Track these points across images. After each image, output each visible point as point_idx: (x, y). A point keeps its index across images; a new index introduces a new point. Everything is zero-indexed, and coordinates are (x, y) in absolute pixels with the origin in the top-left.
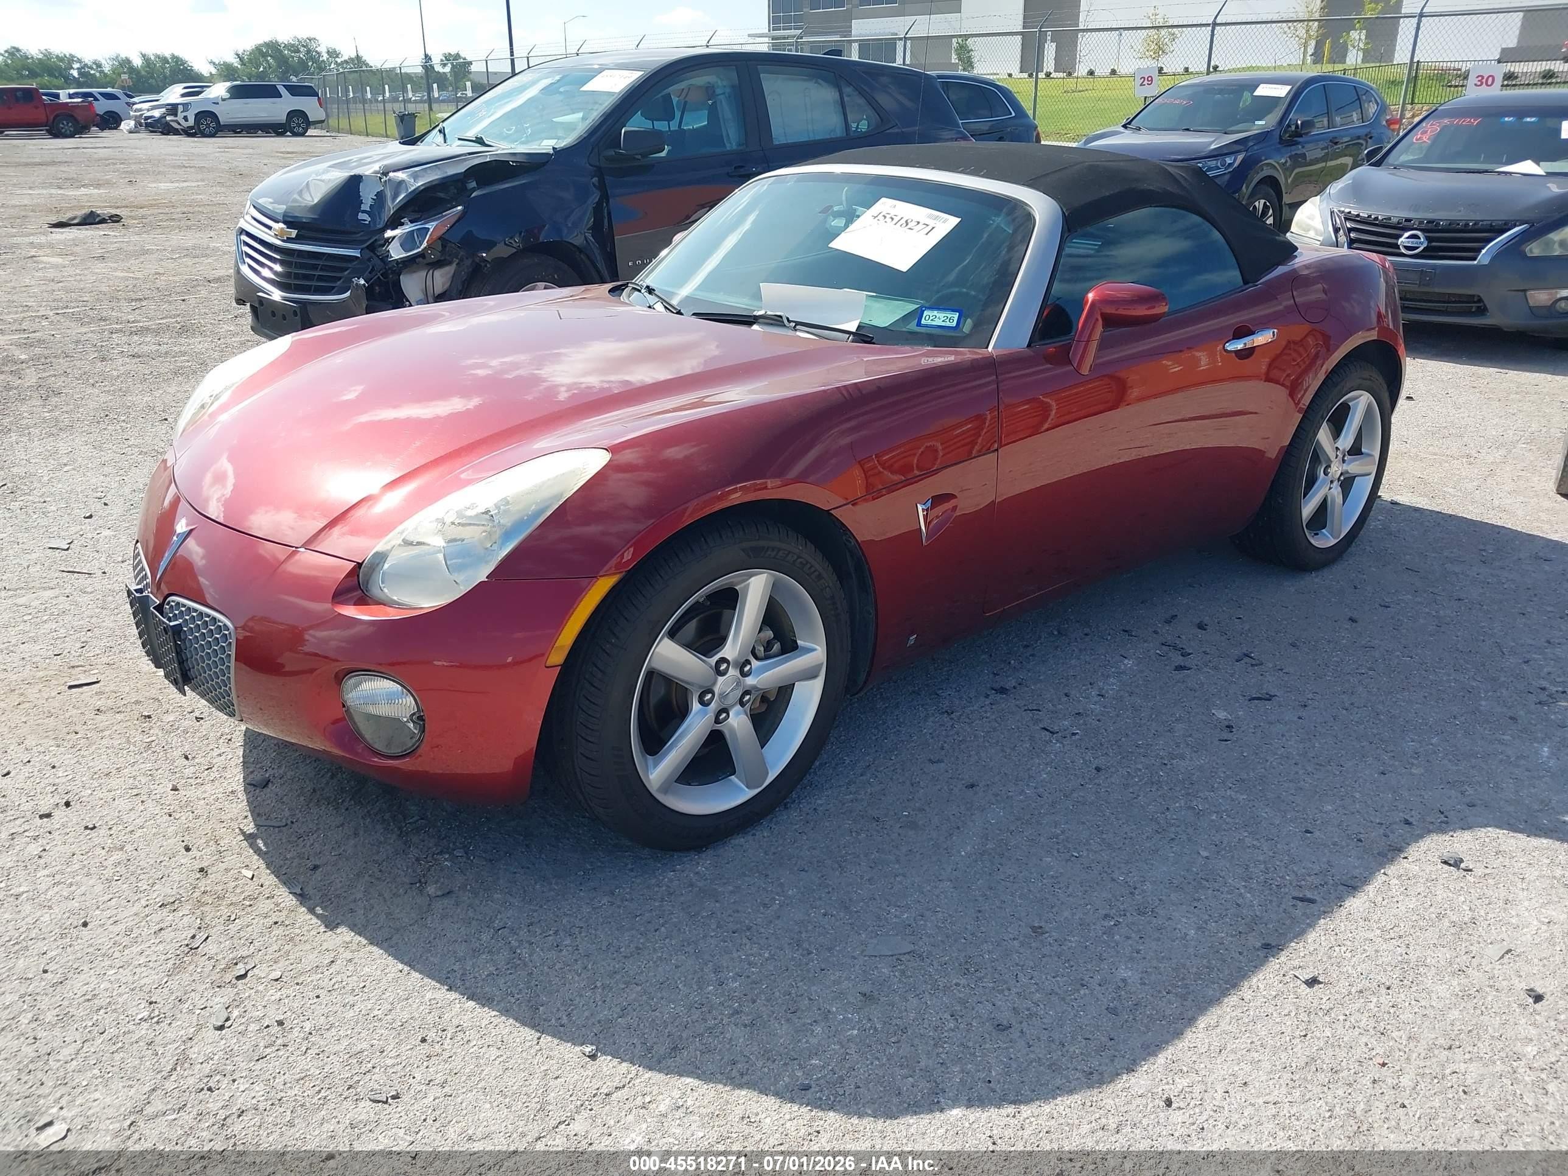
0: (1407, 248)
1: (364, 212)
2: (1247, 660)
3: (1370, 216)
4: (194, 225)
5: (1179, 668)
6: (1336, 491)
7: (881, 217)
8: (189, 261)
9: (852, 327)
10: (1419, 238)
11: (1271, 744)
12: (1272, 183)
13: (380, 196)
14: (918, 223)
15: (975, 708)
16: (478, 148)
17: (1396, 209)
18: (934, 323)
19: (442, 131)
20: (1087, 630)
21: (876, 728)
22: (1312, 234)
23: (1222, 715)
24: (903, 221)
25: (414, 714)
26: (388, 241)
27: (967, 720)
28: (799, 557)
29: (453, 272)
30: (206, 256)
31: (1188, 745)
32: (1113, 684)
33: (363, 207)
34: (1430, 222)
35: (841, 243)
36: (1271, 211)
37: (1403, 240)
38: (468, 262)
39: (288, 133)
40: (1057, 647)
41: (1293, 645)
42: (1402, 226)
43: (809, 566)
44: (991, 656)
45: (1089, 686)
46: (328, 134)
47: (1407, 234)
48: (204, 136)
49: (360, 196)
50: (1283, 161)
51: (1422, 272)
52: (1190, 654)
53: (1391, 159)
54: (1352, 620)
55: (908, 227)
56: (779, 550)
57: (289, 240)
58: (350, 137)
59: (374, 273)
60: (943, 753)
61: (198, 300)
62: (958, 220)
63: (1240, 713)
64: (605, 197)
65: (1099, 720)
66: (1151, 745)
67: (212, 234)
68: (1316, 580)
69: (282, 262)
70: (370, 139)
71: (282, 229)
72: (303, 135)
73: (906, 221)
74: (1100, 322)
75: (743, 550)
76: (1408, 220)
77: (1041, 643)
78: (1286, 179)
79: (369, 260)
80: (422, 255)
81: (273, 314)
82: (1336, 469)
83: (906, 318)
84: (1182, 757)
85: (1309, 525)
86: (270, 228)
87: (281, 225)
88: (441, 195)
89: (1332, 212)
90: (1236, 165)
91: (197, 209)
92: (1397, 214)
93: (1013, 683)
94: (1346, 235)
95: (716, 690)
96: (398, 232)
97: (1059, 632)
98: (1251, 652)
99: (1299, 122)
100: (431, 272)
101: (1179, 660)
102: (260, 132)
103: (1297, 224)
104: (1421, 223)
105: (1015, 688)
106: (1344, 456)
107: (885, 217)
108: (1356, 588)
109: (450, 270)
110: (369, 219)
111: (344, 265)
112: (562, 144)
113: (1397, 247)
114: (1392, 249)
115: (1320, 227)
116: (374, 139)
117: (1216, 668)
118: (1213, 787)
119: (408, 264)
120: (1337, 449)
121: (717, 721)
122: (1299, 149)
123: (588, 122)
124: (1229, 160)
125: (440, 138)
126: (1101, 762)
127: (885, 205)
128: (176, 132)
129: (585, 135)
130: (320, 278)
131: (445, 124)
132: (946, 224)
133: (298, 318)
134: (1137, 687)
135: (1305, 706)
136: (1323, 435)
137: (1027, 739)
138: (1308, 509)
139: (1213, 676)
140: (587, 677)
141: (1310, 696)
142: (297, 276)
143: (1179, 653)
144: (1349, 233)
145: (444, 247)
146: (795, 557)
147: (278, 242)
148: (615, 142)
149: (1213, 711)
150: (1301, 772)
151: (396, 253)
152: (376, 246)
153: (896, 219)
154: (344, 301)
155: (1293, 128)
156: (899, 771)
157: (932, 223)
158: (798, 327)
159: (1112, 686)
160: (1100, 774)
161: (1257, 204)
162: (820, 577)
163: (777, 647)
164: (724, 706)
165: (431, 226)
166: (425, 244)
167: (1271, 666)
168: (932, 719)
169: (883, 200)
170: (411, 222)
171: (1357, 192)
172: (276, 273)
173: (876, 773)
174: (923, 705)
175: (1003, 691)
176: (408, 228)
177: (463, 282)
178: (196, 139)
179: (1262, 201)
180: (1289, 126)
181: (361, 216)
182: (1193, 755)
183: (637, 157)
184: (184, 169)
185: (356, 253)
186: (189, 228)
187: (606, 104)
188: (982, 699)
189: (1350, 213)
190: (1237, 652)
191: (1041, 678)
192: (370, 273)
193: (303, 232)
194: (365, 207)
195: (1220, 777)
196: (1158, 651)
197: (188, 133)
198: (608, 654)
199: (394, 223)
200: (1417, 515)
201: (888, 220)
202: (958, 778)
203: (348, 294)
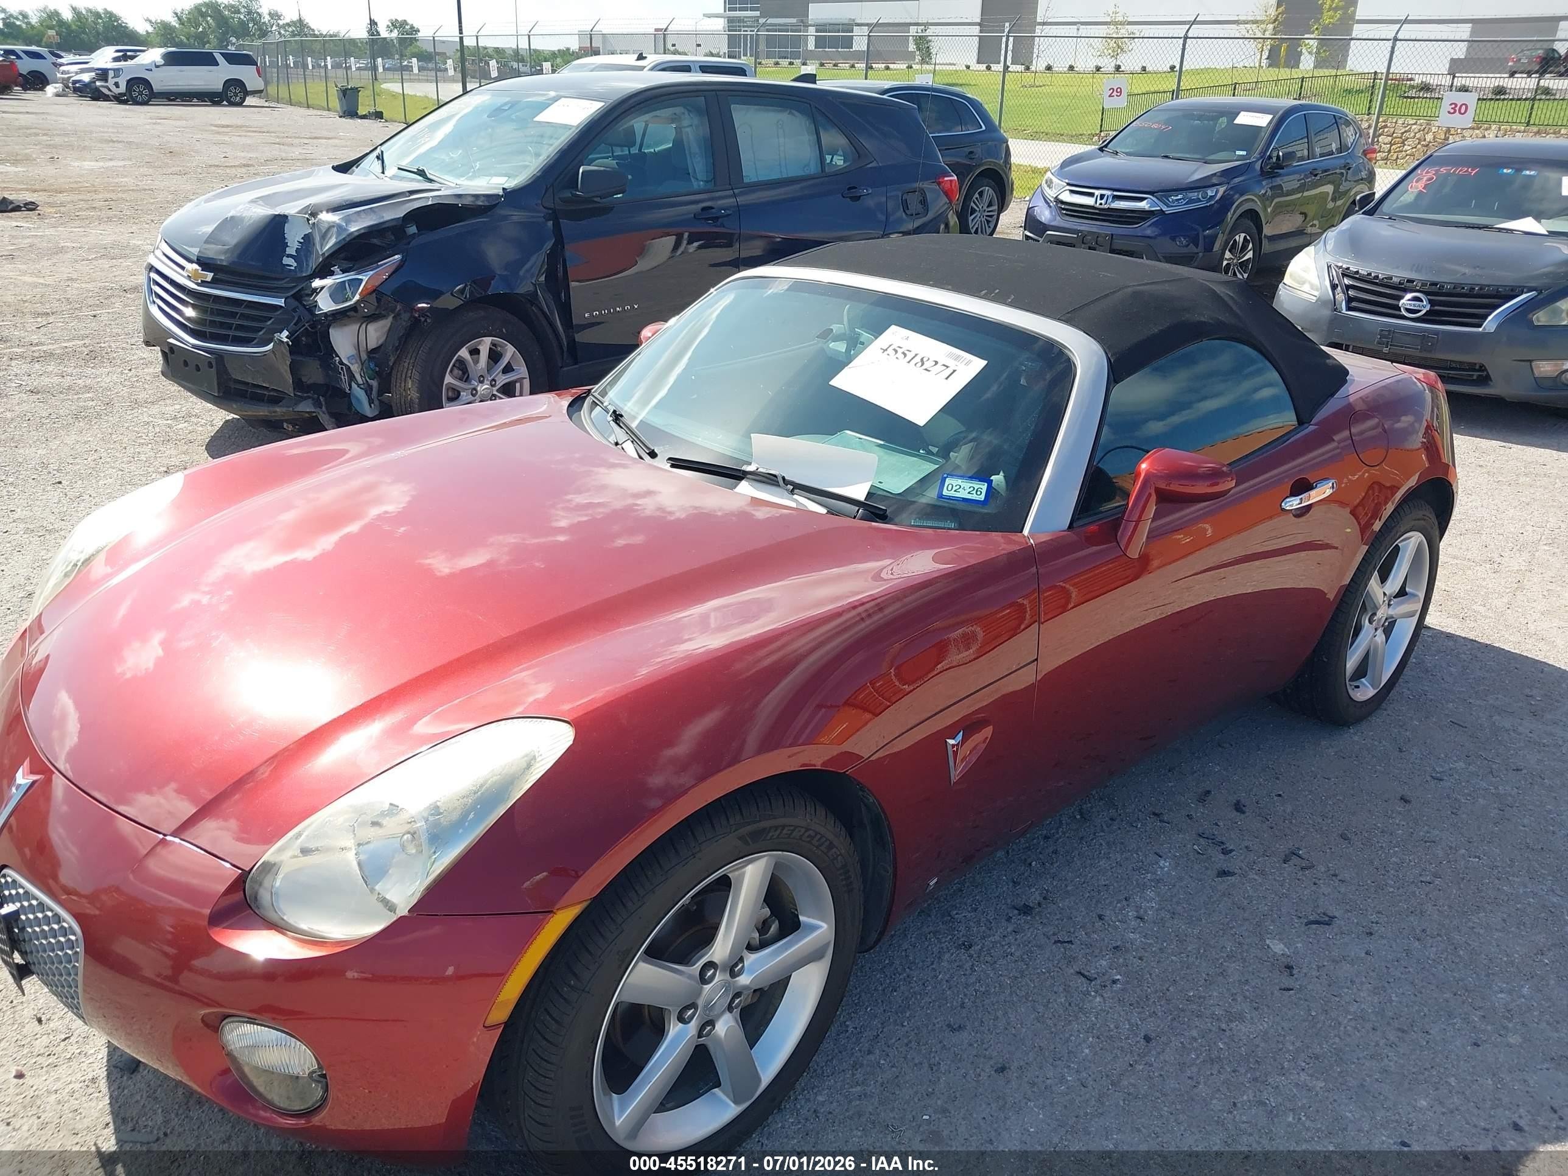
0: (1408, 310)
1: (289, 256)
2: (1295, 860)
3: (1370, 274)
4: (115, 216)
5: (1223, 873)
6: (1380, 637)
7: (890, 351)
8: (105, 264)
9: (859, 492)
10: (1422, 301)
11: (1339, 996)
12: (1252, 215)
13: (308, 238)
14: (936, 363)
15: (997, 938)
16: (419, 184)
17: (1397, 267)
18: (957, 495)
19: (380, 158)
20: (1112, 812)
21: (882, 971)
22: (1306, 288)
23: (1278, 947)
24: (918, 359)
25: (314, 1072)
26: (316, 291)
27: (989, 959)
28: (807, 830)
29: (389, 326)
30: (125, 257)
31: (1245, 997)
32: (1152, 899)
33: (289, 251)
34: (1434, 284)
35: (843, 381)
36: (1251, 245)
37: (1406, 300)
38: (406, 316)
39: (225, 103)
40: (1082, 838)
41: (1344, 837)
42: (1403, 287)
43: (819, 836)
44: (1008, 852)
45: (1124, 903)
46: (267, 104)
47: (1409, 296)
48: (137, 103)
49: (285, 238)
50: (1263, 192)
51: (1424, 336)
52: (1231, 851)
53: (1386, 207)
54: (1404, 800)
55: (924, 367)
56: (783, 827)
57: (204, 283)
58: (290, 108)
59: (300, 325)
60: (964, 1012)
61: (110, 316)
62: (984, 363)
63: (1299, 945)
64: (560, 243)
65: (1141, 958)
66: (1204, 998)
67: (134, 228)
68: (1356, 738)
69: (194, 306)
70: (311, 112)
71: (196, 270)
72: (240, 104)
73: (922, 360)
74: (1154, 498)
75: (740, 838)
76: (1410, 281)
77: (1064, 833)
78: (1265, 209)
79: (294, 310)
80: (354, 308)
81: (186, 364)
82: (1382, 614)
83: (924, 481)
84: (1241, 1017)
85: (1352, 679)
86: (183, 268)
87: (195, 266)
88: (375, 241)
89: (1329, 267)
90: (1218, 197)
91: (120, 195)
92: (1398, 274)
93: (1038, 898)
94: (1344, 293)
95: (701, 1002)
96: (328, 282)
97: (1082, 817)
98: (1299, 849)
99: (1281, 154)
100: (364, 326)
101: (1219, 860)
102: (195, 100)
103: (1291, 275)
104: (1424, 285)
105: (1039, 904)
106: (1390, 601)
107: (896, 352)
108: (1401, 750)
109: (384, 324)
110: (295, 264)
111: (265, 314)
112: (511, 183)
113: (1398, 309)
114: (1393, 311)
115: (1316, 282)
116: (315, 112)
117: (1262, 873)
118: (1283, 1068)
119: (337, 317)
120: (1385, 594)
121: (700, 1036)
122: (1278, 181)
123: (541, 158)
124: (1210, 193)
125: (377, 165)
126: (1150, 1026)
127: (895, 335)
128: (106, 98)
129: (538, 174)
130: (240, 327)
131: (383, 148)
132: (971, 366)
133: (213, 370)
134: (1178, 903)
135: (1371, 934)
136: (1374, 583)
137: (1061, 989)
138: (1352, 663)
139: (1261, 885)
140: (537, 1025)
141: (1374, 918)
142: (213, 323)
143: (1220, 848)
144: (1347, 290)
145: (378, 300)
146: (803, 830)
147: (192, 285)
148: (573, 183)
149: (1268, 942)
150: (1382, 1042)
151: (325, 304)
152: (302, 296)
153: (910, 356)
154: (264, 354)
155: (1274, 160)
156: (913, 1045)
157: (952, 364)
158: (796, 491)
159: (1150, 901)
160: (1150, 1045)
161: (1237, 237)
162: (831, 846)
163: (774, 928)
164: (710, 1018)
165: (365, 277)
166: (357, 297)
167: (1323, 869)
168: (947, 956)
169: (893, 328)
170: (344, 272)
171: (1355, 244)
172: (188, 319)
173: (886, 1049)
174: (935, 933)
175: (1026, 910)
176: (338, 278)
177: (400, 339)
178: (127, 107)
179: (1243, 235)
180: (1270, 157)
181: (286, 261)
182: (1255, 1013)
183: (596, 199)
184: (111, 144)
185: (281, 302)
186: (109, 219)
187: (562, 138)
188: (1004, 923)
189: (1348, 269)
190: (1282, 847)
191: (1069, 888)
192: (295, 324)
193: (220, 276)
194: (290, 250)
195: (1288, 1051)
196: (1196, 847)
197: (119, 99)
198: (565, 999)
199: (324, 271)
200: (1451, 643)
201: (900, 355)
202: (985, 1057)
203: (271, 346)
